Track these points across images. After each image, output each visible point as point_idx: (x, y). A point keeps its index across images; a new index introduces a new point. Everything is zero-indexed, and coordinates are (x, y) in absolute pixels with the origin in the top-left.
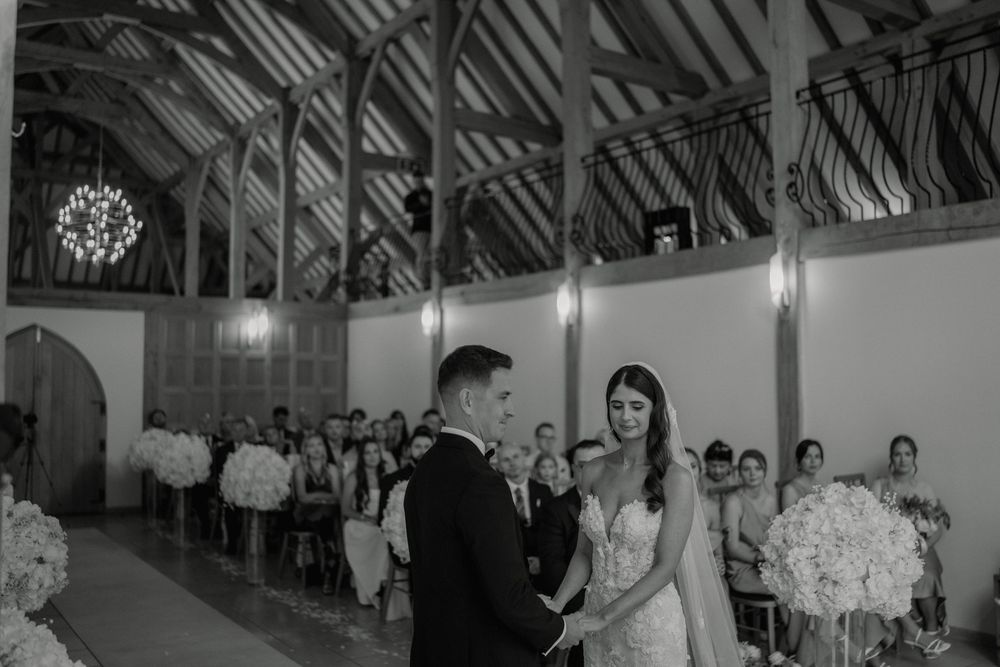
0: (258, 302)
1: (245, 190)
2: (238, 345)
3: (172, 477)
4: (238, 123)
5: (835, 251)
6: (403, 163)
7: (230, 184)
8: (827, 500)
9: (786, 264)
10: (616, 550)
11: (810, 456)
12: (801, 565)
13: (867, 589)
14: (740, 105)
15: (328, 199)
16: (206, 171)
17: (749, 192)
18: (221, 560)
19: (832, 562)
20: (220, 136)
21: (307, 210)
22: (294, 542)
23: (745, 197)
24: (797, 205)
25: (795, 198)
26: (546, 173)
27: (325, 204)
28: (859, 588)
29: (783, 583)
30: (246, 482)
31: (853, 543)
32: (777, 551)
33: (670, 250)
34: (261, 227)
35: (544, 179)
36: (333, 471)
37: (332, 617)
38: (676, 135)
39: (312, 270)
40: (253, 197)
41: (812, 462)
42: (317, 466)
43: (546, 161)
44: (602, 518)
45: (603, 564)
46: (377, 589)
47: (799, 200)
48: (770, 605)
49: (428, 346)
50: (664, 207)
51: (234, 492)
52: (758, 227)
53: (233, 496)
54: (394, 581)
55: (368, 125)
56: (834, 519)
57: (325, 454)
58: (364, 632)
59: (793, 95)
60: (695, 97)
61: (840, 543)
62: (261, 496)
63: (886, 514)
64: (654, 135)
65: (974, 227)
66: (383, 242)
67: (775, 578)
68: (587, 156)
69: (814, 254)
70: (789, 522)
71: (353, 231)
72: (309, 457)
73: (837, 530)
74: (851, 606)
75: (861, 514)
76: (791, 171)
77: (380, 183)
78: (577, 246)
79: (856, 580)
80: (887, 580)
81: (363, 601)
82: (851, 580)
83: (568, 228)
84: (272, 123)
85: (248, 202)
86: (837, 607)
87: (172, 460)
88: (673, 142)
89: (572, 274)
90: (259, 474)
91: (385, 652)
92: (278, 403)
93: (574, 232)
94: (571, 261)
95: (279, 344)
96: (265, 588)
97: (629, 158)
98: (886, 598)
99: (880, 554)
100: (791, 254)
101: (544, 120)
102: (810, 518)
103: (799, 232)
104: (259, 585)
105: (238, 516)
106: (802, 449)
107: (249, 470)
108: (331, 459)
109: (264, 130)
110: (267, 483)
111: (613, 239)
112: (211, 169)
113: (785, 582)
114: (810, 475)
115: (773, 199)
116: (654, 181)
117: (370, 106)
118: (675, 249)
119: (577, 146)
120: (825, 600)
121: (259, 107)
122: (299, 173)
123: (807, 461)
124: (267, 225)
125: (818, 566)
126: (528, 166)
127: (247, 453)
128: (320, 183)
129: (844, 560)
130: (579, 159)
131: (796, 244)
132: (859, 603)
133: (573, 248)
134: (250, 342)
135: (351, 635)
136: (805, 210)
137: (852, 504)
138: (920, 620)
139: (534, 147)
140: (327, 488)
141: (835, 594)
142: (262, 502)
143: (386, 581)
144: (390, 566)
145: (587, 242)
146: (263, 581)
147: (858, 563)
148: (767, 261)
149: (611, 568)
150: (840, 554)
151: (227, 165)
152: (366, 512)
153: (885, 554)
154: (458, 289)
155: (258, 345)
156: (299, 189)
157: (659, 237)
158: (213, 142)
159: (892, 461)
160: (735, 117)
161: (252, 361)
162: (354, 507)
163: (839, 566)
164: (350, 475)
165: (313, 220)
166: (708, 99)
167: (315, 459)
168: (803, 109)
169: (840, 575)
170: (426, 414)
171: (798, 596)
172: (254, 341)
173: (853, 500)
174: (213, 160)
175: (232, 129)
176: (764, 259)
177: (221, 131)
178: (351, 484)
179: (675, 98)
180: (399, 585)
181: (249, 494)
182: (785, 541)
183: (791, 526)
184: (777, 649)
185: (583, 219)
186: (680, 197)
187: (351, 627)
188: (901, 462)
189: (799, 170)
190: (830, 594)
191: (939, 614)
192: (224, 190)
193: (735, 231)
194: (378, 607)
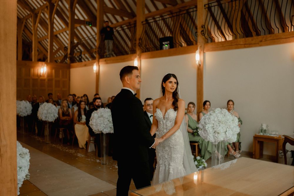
0: (43, 63)
1: (37, 30)
2: (38, 75)
3: (21, 113)
4: (35, 8)
5: (214, 50)
6: (87, 22)
7: (32, 28)
8: (216, 112)
9: (200, 53)
10: (166, 122)
11: (207, 105)
12: (210, 129)
13: (226, 135)
14: (187, 8)
15: (63, 33)
16: (24, 23)
17: (187, 32)
18: (36, 137)
19: (218, 128)
20: (29, 13)
21: (56, 36)
22: (59, 131)
23: (186, 34)
24: (204, 37)
25: (203, 35)
26: (129, 27)
27: (62, 34)
28: (224, 135)
29: (204, 134)
30: (45, 113)
31: (223, 123)
32: (203, 125)
33: (167, 49)
34: (41, 41)
35: (128, 28)
36: (70, 110)
37: (72, 151)
38: (168, 16)
39: (57, 54)
40: (39, 32)
41: (208, 106)
42: (65, 109)
43: (130, 23)
44: (162, 114)
45: (162, 126)
46: (85, 143)
47: (204, 35)
48: (196, 144)
49: (95, 75)
50: (163, 37)
51: (42, 116)
52: (190, 43)
53: (41, 118)
54: (90, 140)
55: (76, 11)
56: (218, 117)
57: (68, 106)
58: (82, 155)
59: (204, 6)
60: (174, 6)
61: (219, 123)
62: (50, 118)
63: (231, 115)
64: (162, 16)
65: (251, 44)
66: (79, 46)
67: (202, 132)
68: (144, 21)
69: (208, 50)
70: (206, 118)
71: (72, 42)
72: (63, 106)
73: (219, 120)
74: (222, 139)
75: (225, 116)
76: (202, 27)
77: (79, 28)
78: (140, 47)
79: (224, 132)
80: (231, 133)
81: (80, 146)
82: (222, 132)
83: (137, 42)
84: (46, 10)
85: (38, 34)
86: (219, 139)
87: (20, 108)
88: (166, 18)
89: (138, 55)
90: (49, 111)
91: (89, 159)
92: (49, 92)
93: (139, 43)
94: (138, 52)
95: (49, 75)
96: (51, 144)
97: (154, 23)
98: (231, 137)
99: (230, 126)
100: (202, 50)
101: (129, 11)
102: (212, 117)
103: (204, 44)
104: (49, 143)
105: (43, 124)
106: (205, 103)
107: (46, 110)
108: (69, 107)
109: (43, 11)
110: (51, 113)
111: (151, 45)
112: (26, 23)
113: (205, 133)
114: (207, 110)
115: (197, 35)
116: (161, 30)
117: (77, 5)
118: (169, 49)
119: (140, 19)
120: (215, 138)
121: (42, 4)
122: (55, 26)
123: (206, 106)
124: (43, 40)
125: (214, 129)
126: (124, 24)
127: (45, 105)
128: (60, 28)
129: (221, 127)
130: (141, 22)
131: (203, 47)
132: (224, 138)
133: (139, 47)
134: (41, 75)
135: (79, 156)
136: (206, 38)
137: (222, 113)
138: (234, 149)
139: (126, 19)
140: (68, 115)
141: (218, 136)
142: (50, 119)
143: (88, 141)
144: (89, 136)
145: (143, 46)
146: (50, 142)
147: (224, 128)
148: (195, 52)
149: (165, 127)
150: (220, 126)
151: (31, 22)
152: (81, 122)
153: (231, 126)
154: (104, 59)
155: (43, 75)
156: (54, 30)
157: (164, 45)
158: (27, 14)
159: (228, 106)
160: (185, 12)
161: (42, 80)
162: (78, 120)
163: (219, 129)
164: (76, 111)
165: (58, 39)
166: (177, 7)
167: (65, 107)
168: (206, 10)
169: (220, 131)
170: (95, 95)
171: (208, 137)
172: (42, 74)
173: (222, 112)
174: (26, 20)
175: (33, 10)
176: (194, 51)
177: (29, 11)
178: (76, 114)
179: (168, 6)
180: (92, 141)
181: (46, 117)
182: (205, 123)
183: (207, 119)
184: (198, 156)
185: (142, 39)
186: (168, 34)
187: (78, 154)
188: (230, 106)
189: (205, 27)
190: (217, 136)
191: (239, 146)
192: (31, 30)
193: (183, 44)
194: (85, 148)
